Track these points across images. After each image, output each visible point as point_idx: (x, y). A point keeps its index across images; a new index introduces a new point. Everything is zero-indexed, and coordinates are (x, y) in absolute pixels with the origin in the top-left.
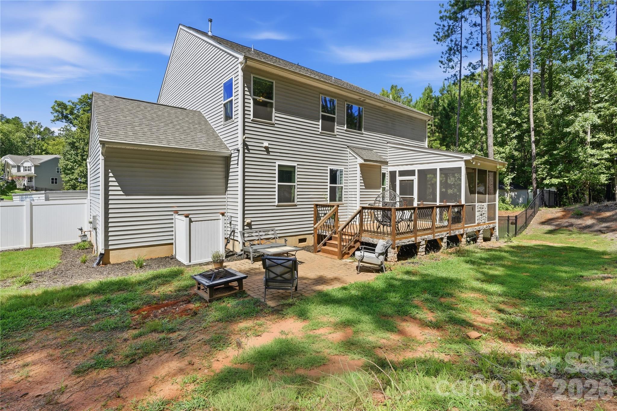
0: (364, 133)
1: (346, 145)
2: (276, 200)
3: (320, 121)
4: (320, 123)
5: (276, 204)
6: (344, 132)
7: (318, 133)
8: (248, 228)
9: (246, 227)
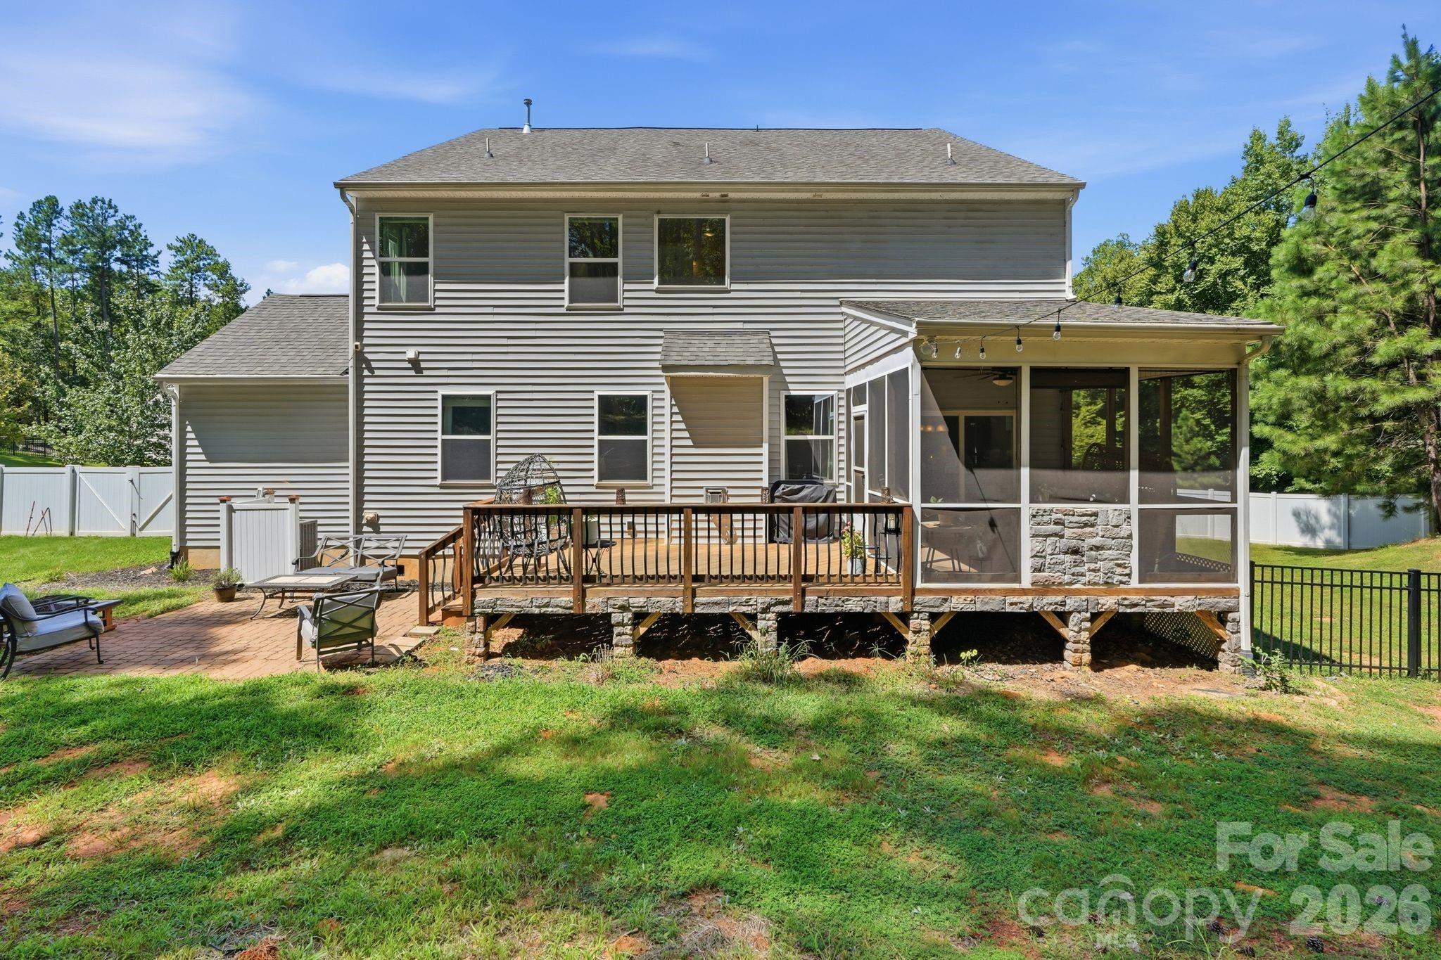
0: (734, 287)
1: (661, 330)
2: (439, 474)
3: (567, 280)
4: (566, 286)
5: (439, 481)
6: (654, 295)
7: (563, 310)
8: (371, 530)
9: (365, 529)
